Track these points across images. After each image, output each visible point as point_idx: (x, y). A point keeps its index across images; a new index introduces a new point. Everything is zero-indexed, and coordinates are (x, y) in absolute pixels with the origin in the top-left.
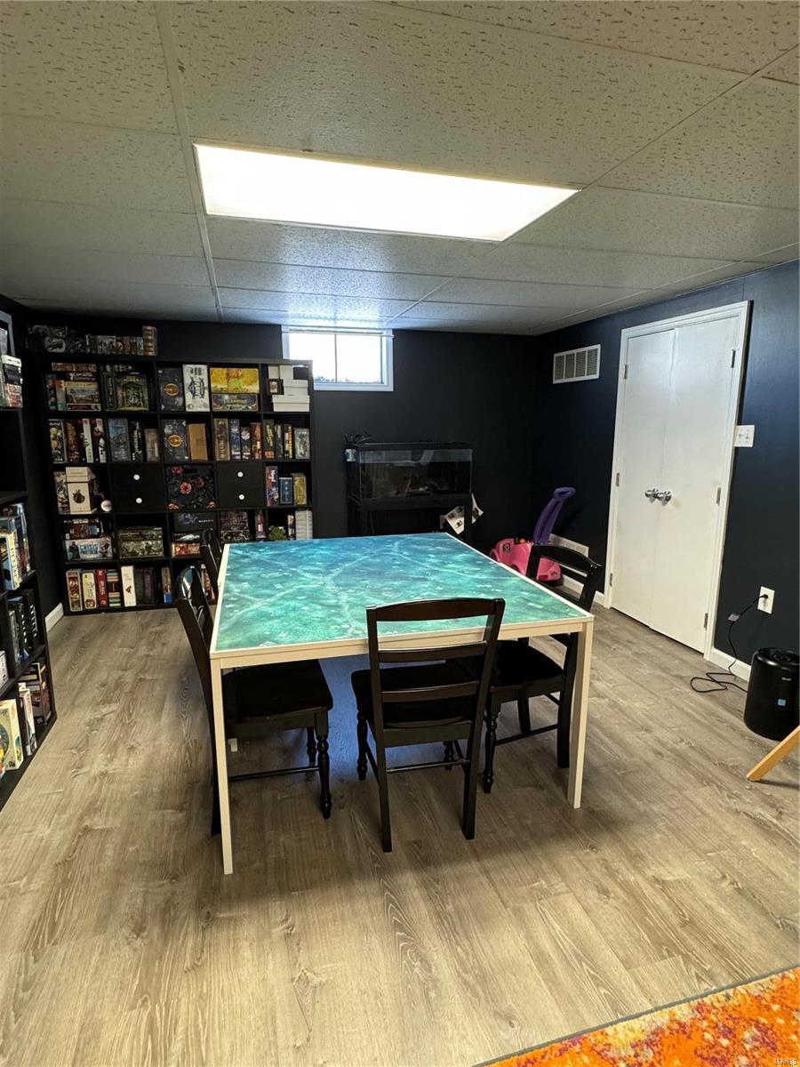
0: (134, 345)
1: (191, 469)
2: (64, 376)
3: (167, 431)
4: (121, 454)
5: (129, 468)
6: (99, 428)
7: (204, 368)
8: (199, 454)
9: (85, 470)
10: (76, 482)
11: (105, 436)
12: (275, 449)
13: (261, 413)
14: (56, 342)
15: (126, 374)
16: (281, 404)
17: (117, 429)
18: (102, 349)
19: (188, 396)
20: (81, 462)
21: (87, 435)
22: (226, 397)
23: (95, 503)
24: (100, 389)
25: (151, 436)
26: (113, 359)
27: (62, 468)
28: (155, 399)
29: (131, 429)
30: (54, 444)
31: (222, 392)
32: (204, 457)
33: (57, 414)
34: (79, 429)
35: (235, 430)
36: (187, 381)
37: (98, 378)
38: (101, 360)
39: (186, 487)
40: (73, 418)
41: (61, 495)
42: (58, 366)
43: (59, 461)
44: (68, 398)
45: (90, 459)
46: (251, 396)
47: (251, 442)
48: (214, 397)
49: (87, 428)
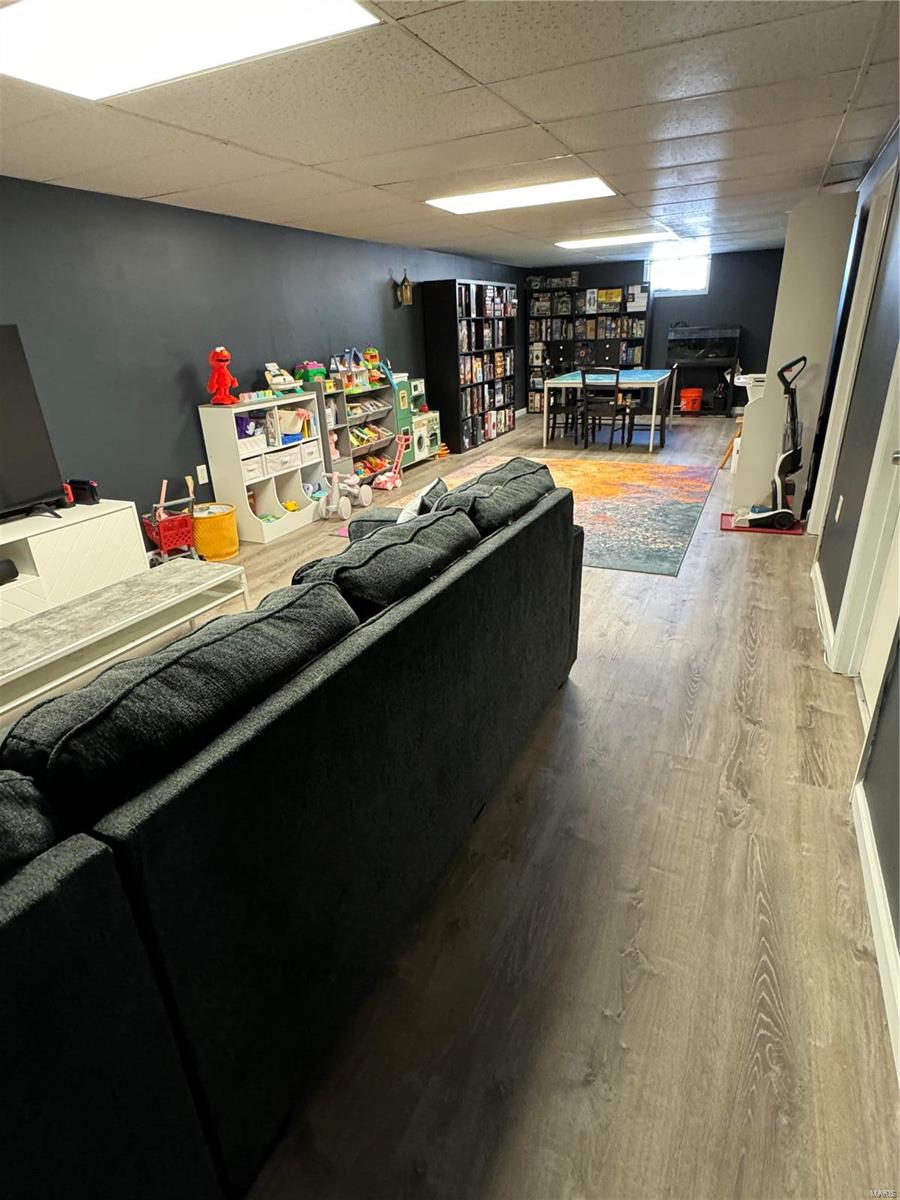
0: (567, 282)
1: (586, 343)
2: (537, 299)
3: (577, 324)
4: (557, 337)
5: (559, 343)
6: (549, 324)
7: (596, 290)
8: (591, 336)
9: (541, 344)
10: (537, 349)
11: (551, 327)
12: (627, 333)
13: (621, 313)
14: (536, 284)
15: (564, 296)
16: (631, 307)
17: (557, 323)
18: (554, 286)
19: (588, 305)
20: (540, 341)
21: (544, 327)
22: (604, 305)
23: (544, 361)
24: (552, 305)
25: (570, 327)
26: (558, 290)
27: (532, 343)
28: (574, 308)
29: (562, 324)
30: (531, 332)
31: (602, 303)
32: (593, 338)
33: (533, 318)
34: (541, 324)
35: (609, 322)
36: (588, 298)
37: (551, 300)
38: (553, 291)
39: (583, 353)
40: (539, 319)
41: (531, 356)
42: (536, 295)
43: (531, 340)
44: (538, 311)
45: (544, 339)
46: (616, 304)
47: (616, 328)
48: (599, 306)
49: (544, 324)
